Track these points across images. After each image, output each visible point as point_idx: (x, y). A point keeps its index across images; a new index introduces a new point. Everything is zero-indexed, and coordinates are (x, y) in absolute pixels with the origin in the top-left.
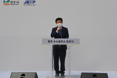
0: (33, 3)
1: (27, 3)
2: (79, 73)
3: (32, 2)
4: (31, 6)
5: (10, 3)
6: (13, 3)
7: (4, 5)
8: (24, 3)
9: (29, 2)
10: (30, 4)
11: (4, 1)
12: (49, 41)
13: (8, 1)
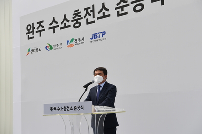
0: (102, 36)
1: (95, 38)
3: (101, 34)
4: (101, 41)
5: (74, 43)
6: (78, 42)
7: (68, 47)
8: (91, 39)
9: (97, 36)
10: (98, 38)
11: (68, 41)
13: (72, 40)
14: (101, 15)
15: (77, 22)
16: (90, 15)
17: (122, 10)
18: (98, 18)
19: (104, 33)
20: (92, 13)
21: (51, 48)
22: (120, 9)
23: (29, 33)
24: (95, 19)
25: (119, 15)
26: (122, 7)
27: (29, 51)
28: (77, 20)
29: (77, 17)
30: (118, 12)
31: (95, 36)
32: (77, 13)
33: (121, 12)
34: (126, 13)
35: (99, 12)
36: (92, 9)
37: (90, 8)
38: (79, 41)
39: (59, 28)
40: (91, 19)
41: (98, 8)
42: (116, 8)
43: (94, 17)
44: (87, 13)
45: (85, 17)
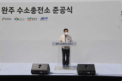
2: (76, 65)
4: (45, 21)
5: (31, 19)
8: (41, 19)
10: (44, 19)
11: (28, 18)
12: (56, 44)
13: (31, 18)
14: (46, 11)
15: (34, 12)
16: (41, 10)
17: (56, 12)
18: (44, 12)
19: (47, 18)
20: (42, 10)
21: (18, 19)
22: (55, 11)
23: (4, 11)
24: (43, 12)
25: (54, 13)
26: (56, 11)
27: (3, 19)
28: (34, 11)
29: (34, 10)
30: (54, 12)
31: (43, 18)
32: (34, 8)
33: (55, 12)
34: (58, 13)
35: (45, 10)
36: (42, 8)
37: (41, 8)
38: (34, 19)
39: (23, 12)
40: (41, 12)
41: (45, 8)
42: (53, 10)
43: (42, 11)
44: (39, 9)
45: (38, 10)
